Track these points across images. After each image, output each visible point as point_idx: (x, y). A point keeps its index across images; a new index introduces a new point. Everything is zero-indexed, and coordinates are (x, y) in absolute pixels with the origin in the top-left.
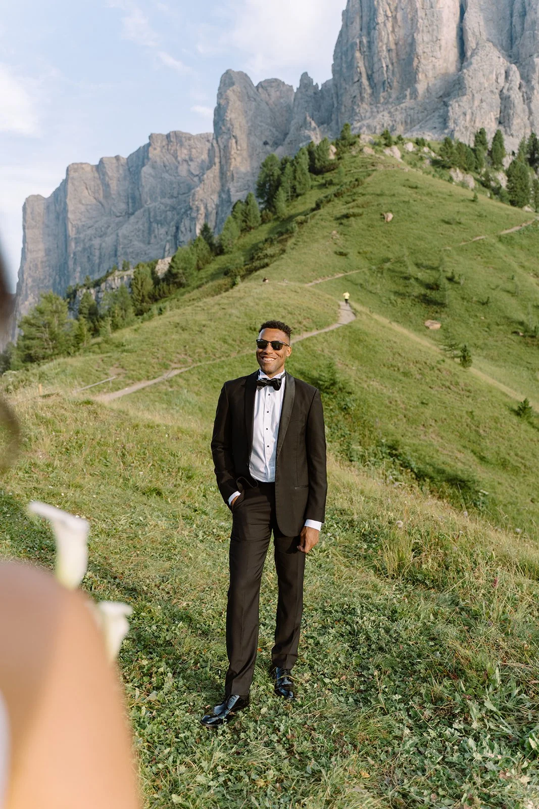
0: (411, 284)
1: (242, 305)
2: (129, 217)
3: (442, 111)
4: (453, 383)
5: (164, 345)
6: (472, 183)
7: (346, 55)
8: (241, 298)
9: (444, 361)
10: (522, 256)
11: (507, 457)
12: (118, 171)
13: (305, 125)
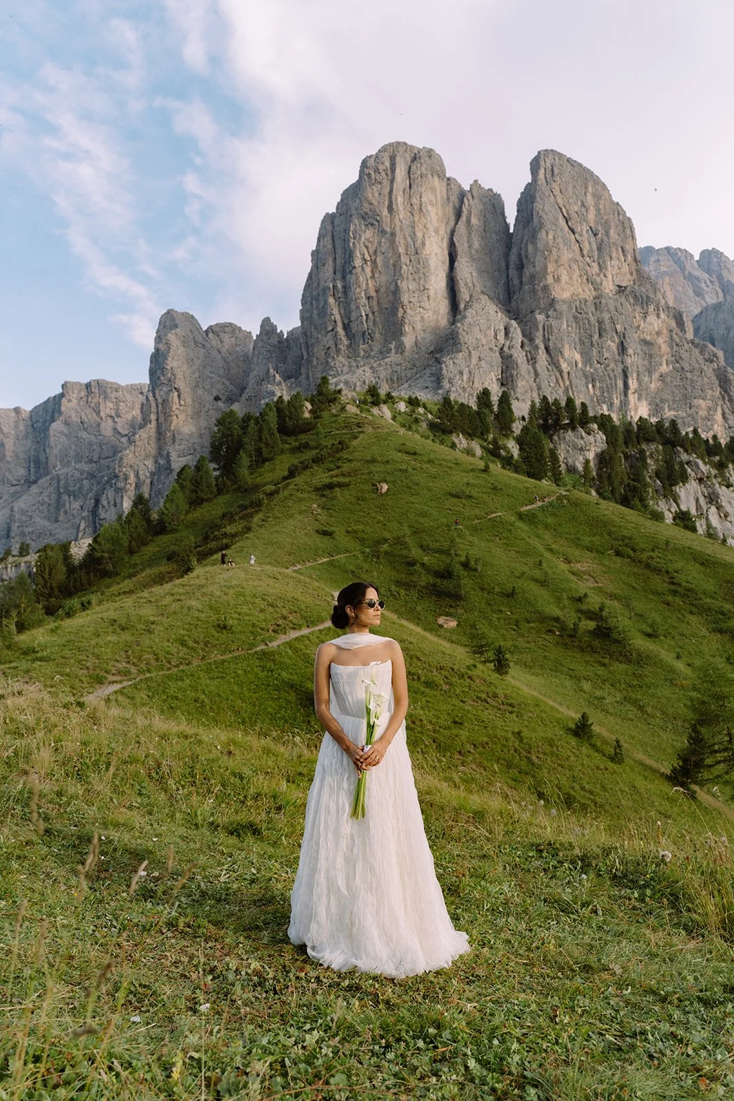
0: (415, 570)
1: (204, 595)
2: (29, 487)
3: (434, 368)
4: (490, 695)
5: (96, 651)
6: (478, 451)
7: (317, 299)
8: (202, 586)
9: (475, 666)
10: (547, 536)
11: (572, 792)
12: (16, 427)
13: (267, 378)
